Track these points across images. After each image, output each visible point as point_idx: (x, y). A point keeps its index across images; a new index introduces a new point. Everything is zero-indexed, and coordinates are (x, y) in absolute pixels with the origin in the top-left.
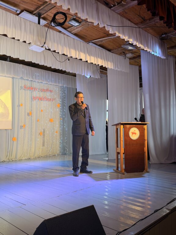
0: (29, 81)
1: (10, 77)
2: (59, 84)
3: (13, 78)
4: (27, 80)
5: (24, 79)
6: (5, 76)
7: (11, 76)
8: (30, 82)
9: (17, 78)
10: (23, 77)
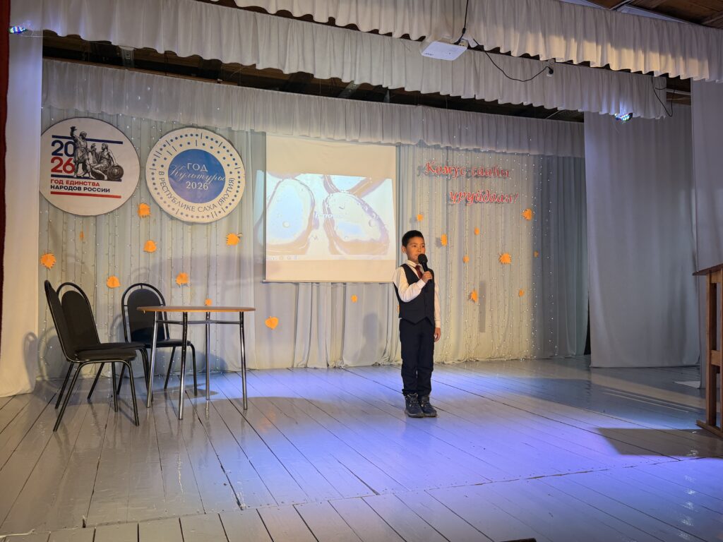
0: (442, 149)
1: (391, 144)
2: (529, 149)
3: (399, 146)
4: (437, 147)
5: (429, 147)
6: (379, 143)
7: (393, 142)
8: (445, 151)
9: (408, 145)
10: (425, 141)
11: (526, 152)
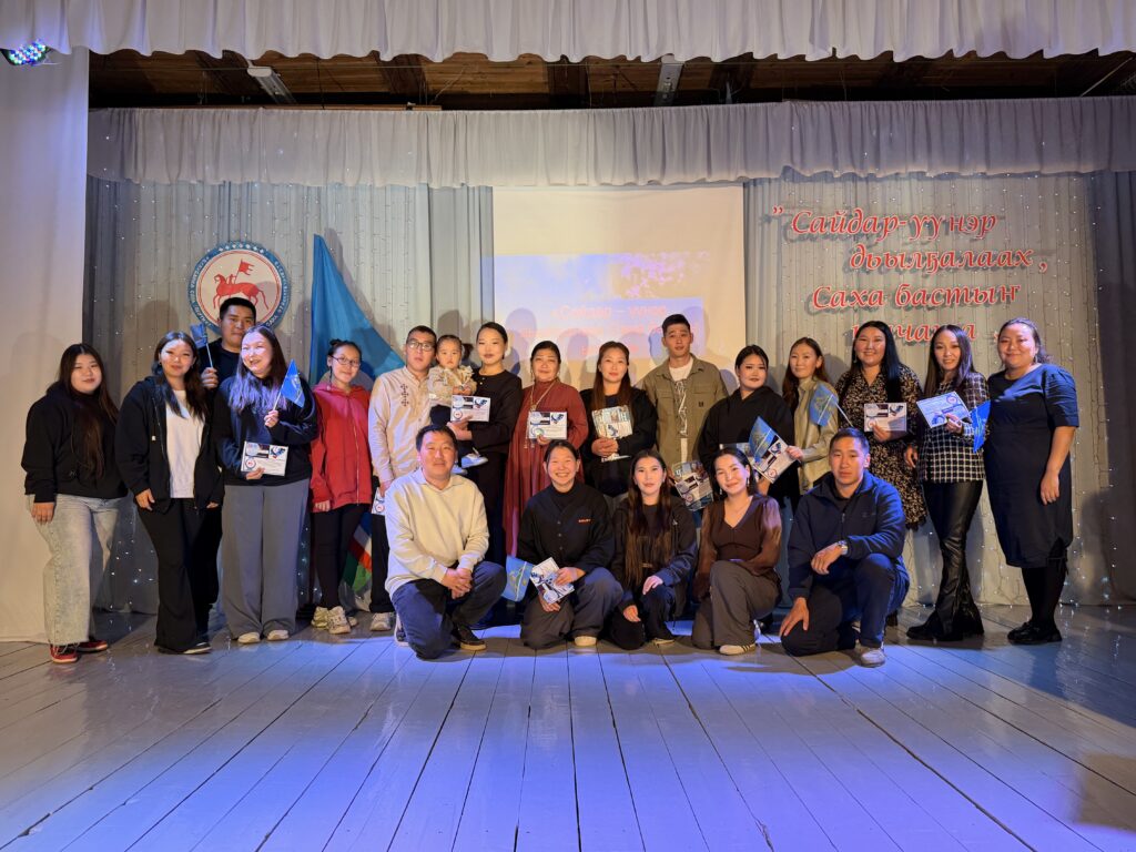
0: (839, 179)
1: (730, 182)
2: (1041, 162)
4: (827, 177)
6: (702, 183)
7: (732, 178)
8: (848, 183)
10: (797, 168)
11: (1035, 168)
